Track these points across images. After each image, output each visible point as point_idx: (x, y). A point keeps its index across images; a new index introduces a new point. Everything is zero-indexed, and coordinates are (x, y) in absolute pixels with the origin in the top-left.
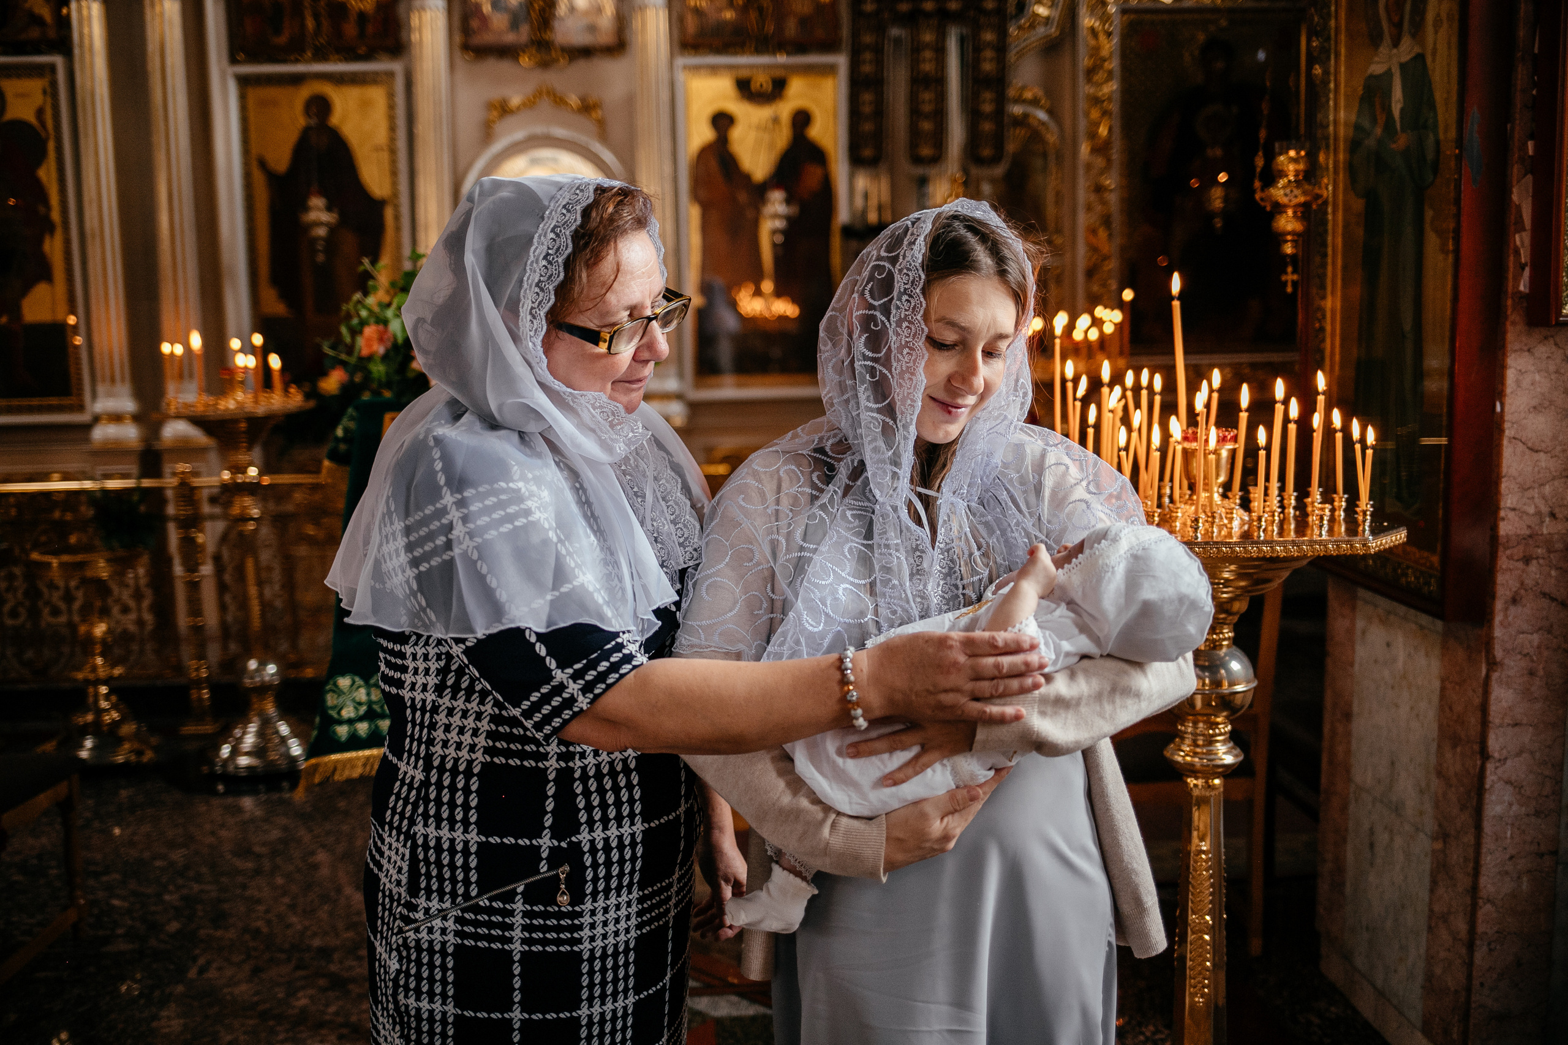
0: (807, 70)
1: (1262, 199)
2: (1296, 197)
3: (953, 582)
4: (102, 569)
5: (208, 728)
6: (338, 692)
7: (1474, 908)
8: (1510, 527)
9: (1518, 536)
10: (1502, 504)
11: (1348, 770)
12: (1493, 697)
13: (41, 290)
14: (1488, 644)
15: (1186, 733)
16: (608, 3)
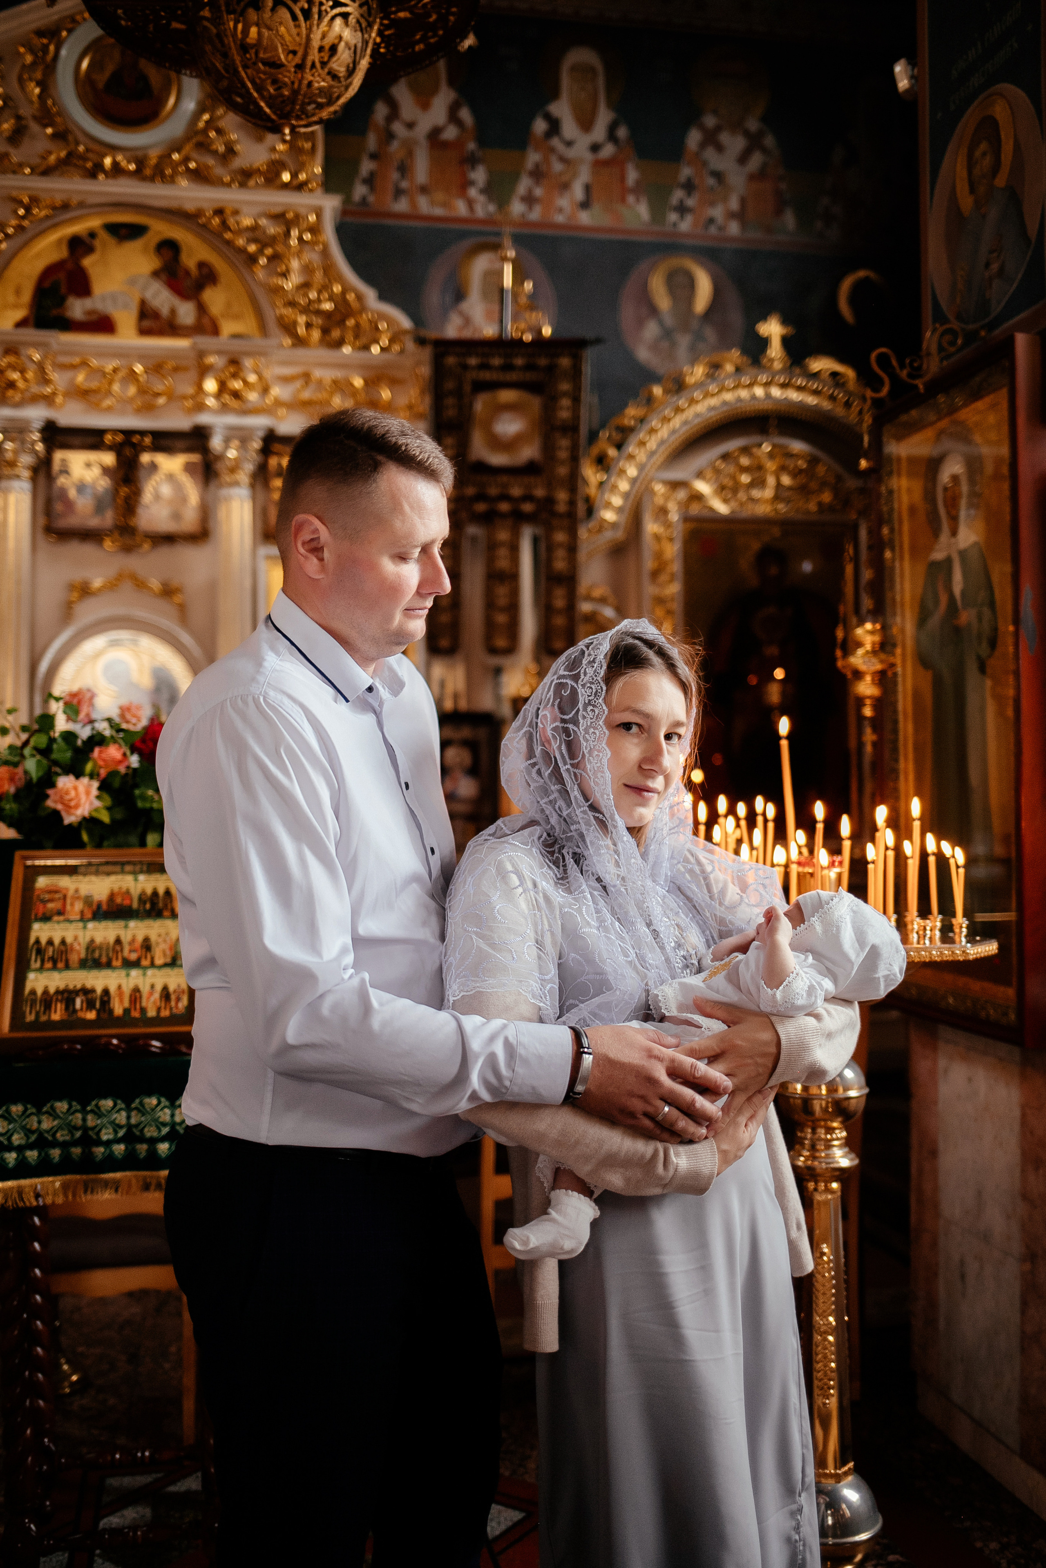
1: (844, 667)
2: (873, 665)
11: (936, 1206)
15: (806, 1139)
16: (193, 493)
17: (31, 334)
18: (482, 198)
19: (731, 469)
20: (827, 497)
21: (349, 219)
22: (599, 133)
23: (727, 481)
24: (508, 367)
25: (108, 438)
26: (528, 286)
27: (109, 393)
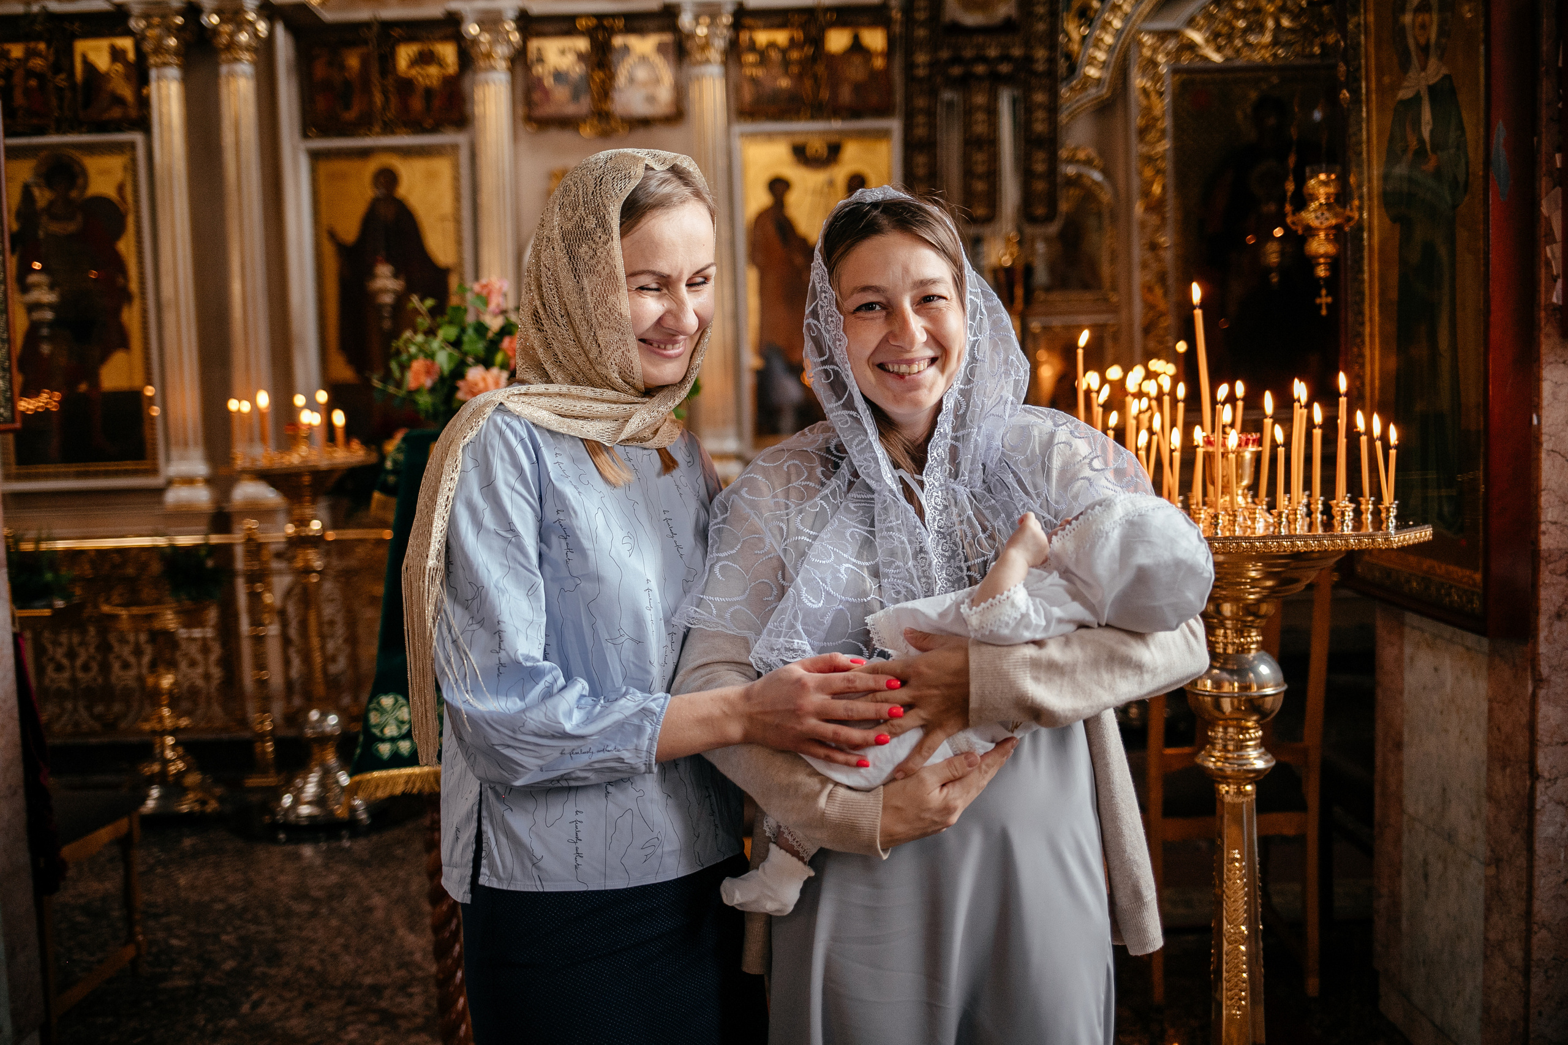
0: (862, 135)
2: (1327, 219)
3: (957, 564)
4: (169, 620)
5: (271, 780)
6: (381, 710)
7: (1529, 933)
8: (1551, 541)
9: (1560, 550)
10: (1543, 518)
11: (1400, 801)
12: (1540, 715)
13: (119, 359)
14: (1534, 660)
15: (1216, 738)
16: (666, 74)
19: (1224, 14)
20: (1331, 39)
23: (1220, 27)
25: (582, 24)
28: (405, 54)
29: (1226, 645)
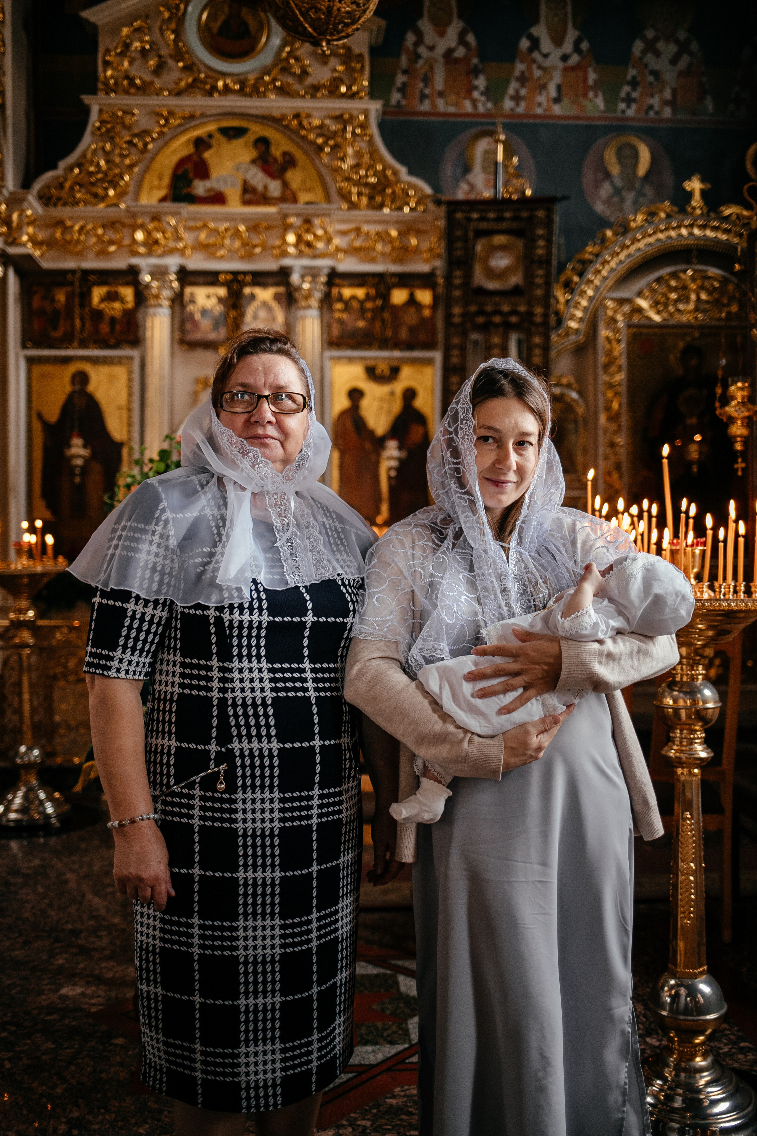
0: (414, 361)
1: (720, 414)
2: (743, 412)
3: (527, 598)
15: (676, 737)
16: (280, 315)
17: (169, 206)
18: (483, 99)
19: (663, 289)
20: (734, 308)
21: (388, 118)
22: (568, 47)
23: (660, 298)
24: (500, 219)
25: (222, 278)
26: (515, 160)
27: (222, 246)
28: (97, 293)
29: (682, 675)
